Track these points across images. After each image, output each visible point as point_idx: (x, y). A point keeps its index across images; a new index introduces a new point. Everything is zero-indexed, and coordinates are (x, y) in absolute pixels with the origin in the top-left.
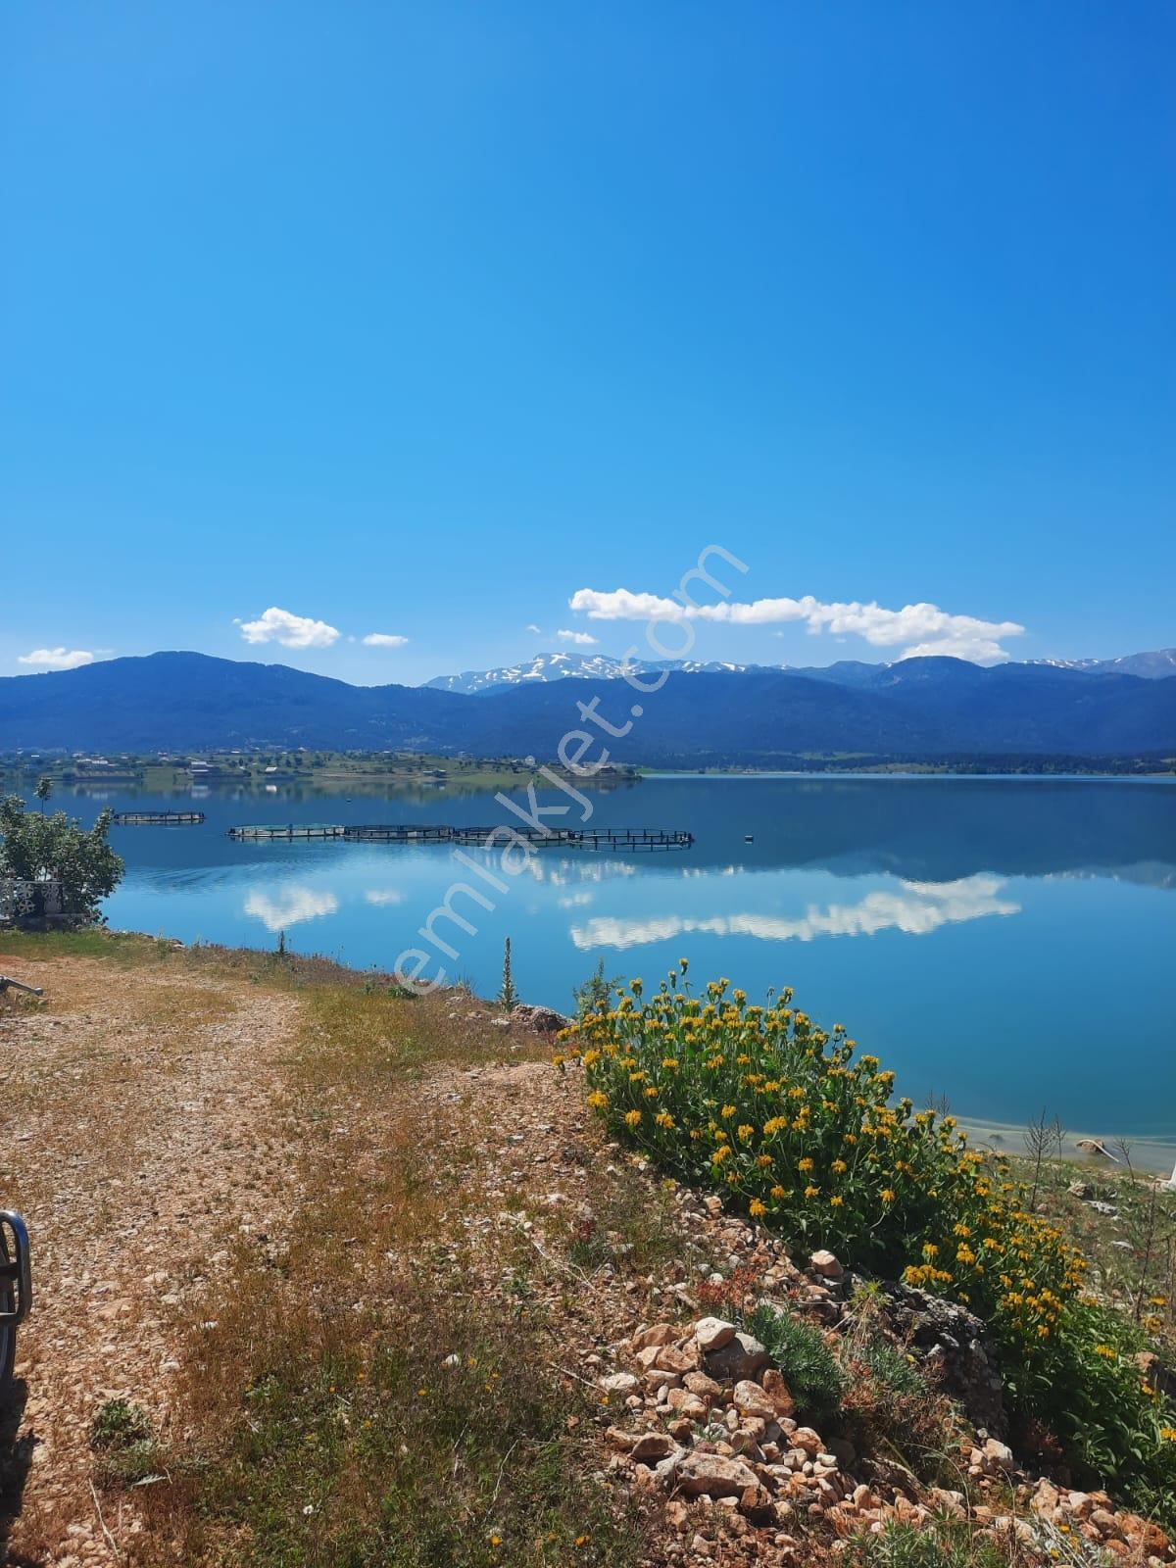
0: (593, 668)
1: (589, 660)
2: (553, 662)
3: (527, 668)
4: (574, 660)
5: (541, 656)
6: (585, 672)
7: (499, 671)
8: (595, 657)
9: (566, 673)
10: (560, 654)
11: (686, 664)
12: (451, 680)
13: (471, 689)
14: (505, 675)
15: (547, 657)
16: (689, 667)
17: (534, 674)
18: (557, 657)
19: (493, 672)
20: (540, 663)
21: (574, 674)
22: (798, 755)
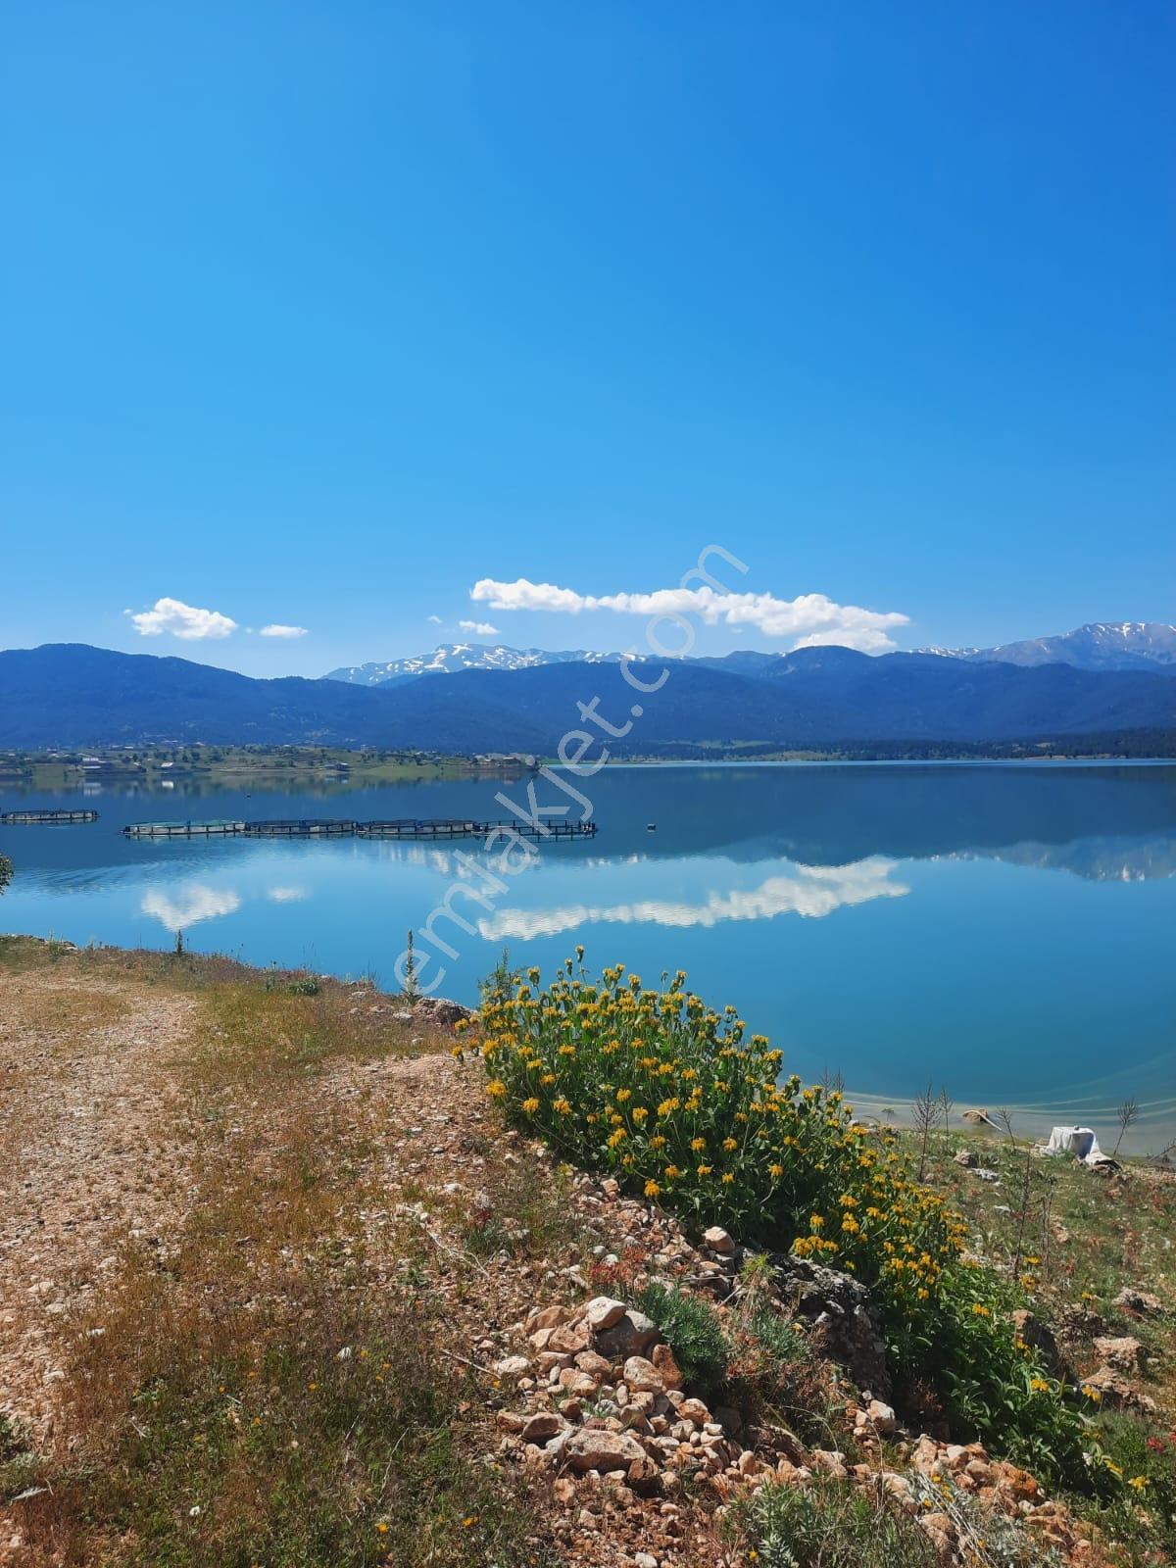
0: (495, 659)
1: (491, 651)
2: (456, 652)
3: (429, 659)
4: (476, 651)
5: (443, 647)
6: (490, 664)
7: (401, 662)
8: (497, 647)
9: (468, 663)
10: (462, 645)
11: (588, 655)
12: (352, 671)
13: (372, 681)
14: (407, 666)
15: (450, 648)
16: (591, 657)
17: (436, 665)
18: (459, 648)
19: (394, 663)
20: (442, 654)
21: (476, 664)
22: (698, 744)
